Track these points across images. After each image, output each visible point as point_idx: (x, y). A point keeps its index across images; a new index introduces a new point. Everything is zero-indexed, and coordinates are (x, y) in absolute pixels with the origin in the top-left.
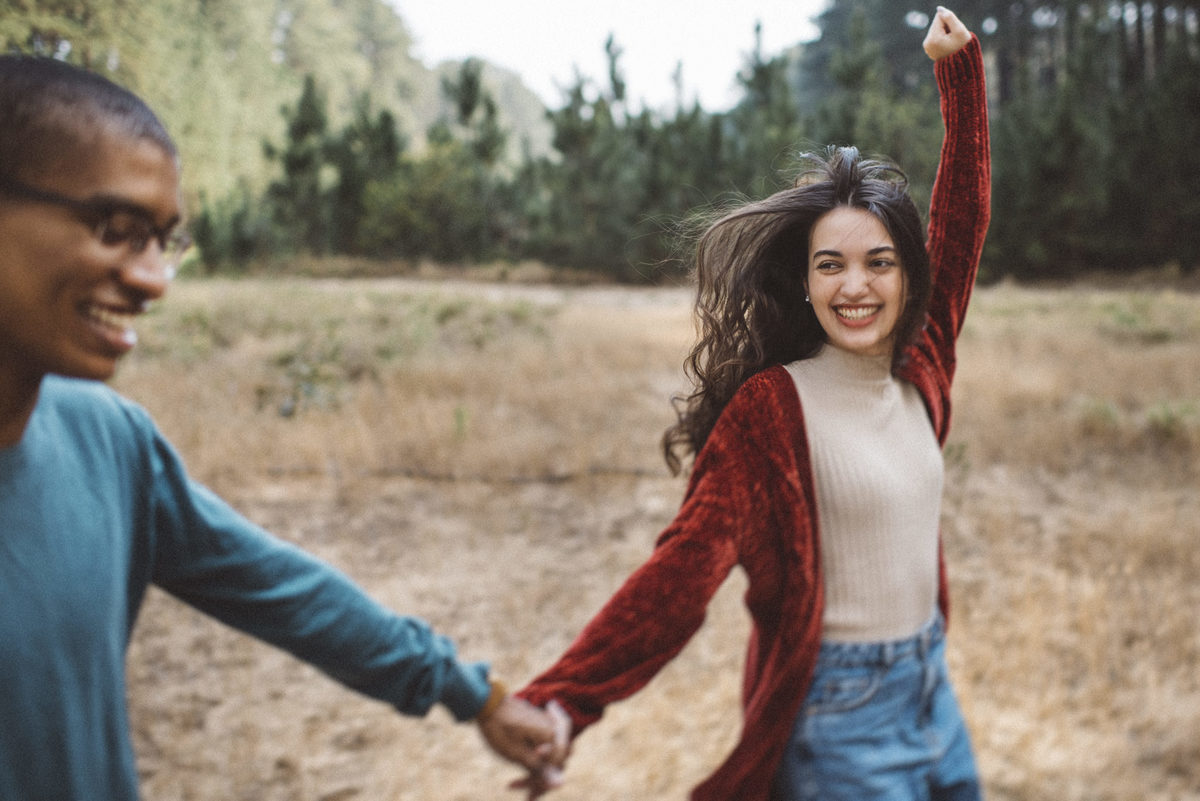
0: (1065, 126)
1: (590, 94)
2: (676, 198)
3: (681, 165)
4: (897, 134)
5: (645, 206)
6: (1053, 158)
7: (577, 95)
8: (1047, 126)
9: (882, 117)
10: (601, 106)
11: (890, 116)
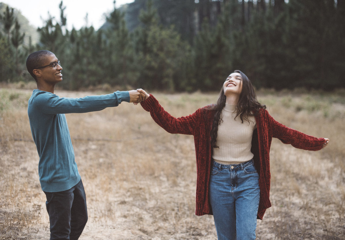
0: (218, 39)
1: (54, 23)
2: (85, 61)
3: (86, 49)
4: (162, 41)
5: (74, 63)
6: (214, 51)
7: (50, 23)
8: (212, 40)
9: (157, 35)
10: (58, 27)
11: (160, 35)
